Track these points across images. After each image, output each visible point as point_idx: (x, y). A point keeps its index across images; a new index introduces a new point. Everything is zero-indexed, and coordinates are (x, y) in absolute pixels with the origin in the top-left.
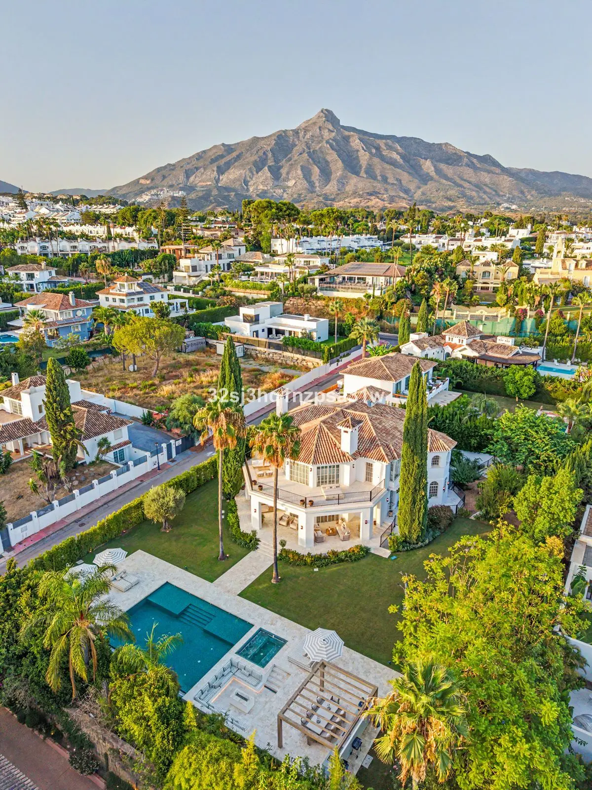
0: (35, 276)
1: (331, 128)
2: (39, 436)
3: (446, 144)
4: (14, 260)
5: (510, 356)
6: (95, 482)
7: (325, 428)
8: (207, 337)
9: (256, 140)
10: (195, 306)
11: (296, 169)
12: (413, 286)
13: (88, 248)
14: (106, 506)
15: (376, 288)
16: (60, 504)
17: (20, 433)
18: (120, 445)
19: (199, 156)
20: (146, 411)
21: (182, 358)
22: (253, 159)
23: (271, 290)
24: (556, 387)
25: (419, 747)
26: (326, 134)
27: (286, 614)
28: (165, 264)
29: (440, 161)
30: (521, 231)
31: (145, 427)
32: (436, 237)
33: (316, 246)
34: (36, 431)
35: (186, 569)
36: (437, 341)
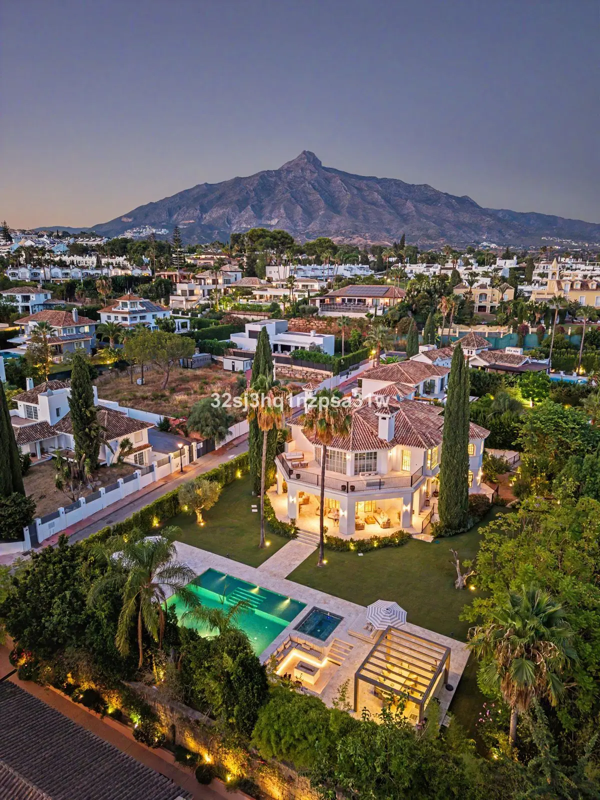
0: (31, 298)
1: (313, 169)
2: (56, 439)
3: (425, 185)
4: (6, 285)
5: (521, 364)
6: (120, 480)
7: (360, 418)
8: (212, 354)
9: (238, 180)
10: (196, 326)
11: (279, 208)
12: (414, 305)
13: (80, 275)
14: (132, 505)
15: (378, 308)
16: (87, 501)
17: (38, 436)
18: (140, 448)
19: (182, 195)
20: (162, 417)
21: (189, 373)
22: (235, 198)
23: (272, 312)
24: (570, 391)
25: (530, 669)
26: (308, 174)
27: (338, 594)
28: (161, 288)
29: (420, 201)
30: (508, 261)
31: (162, 434)
32: (427, 267)
33: (310, 274)
34: (54, 434)
35: (228, 557)
36: (447, 352)
